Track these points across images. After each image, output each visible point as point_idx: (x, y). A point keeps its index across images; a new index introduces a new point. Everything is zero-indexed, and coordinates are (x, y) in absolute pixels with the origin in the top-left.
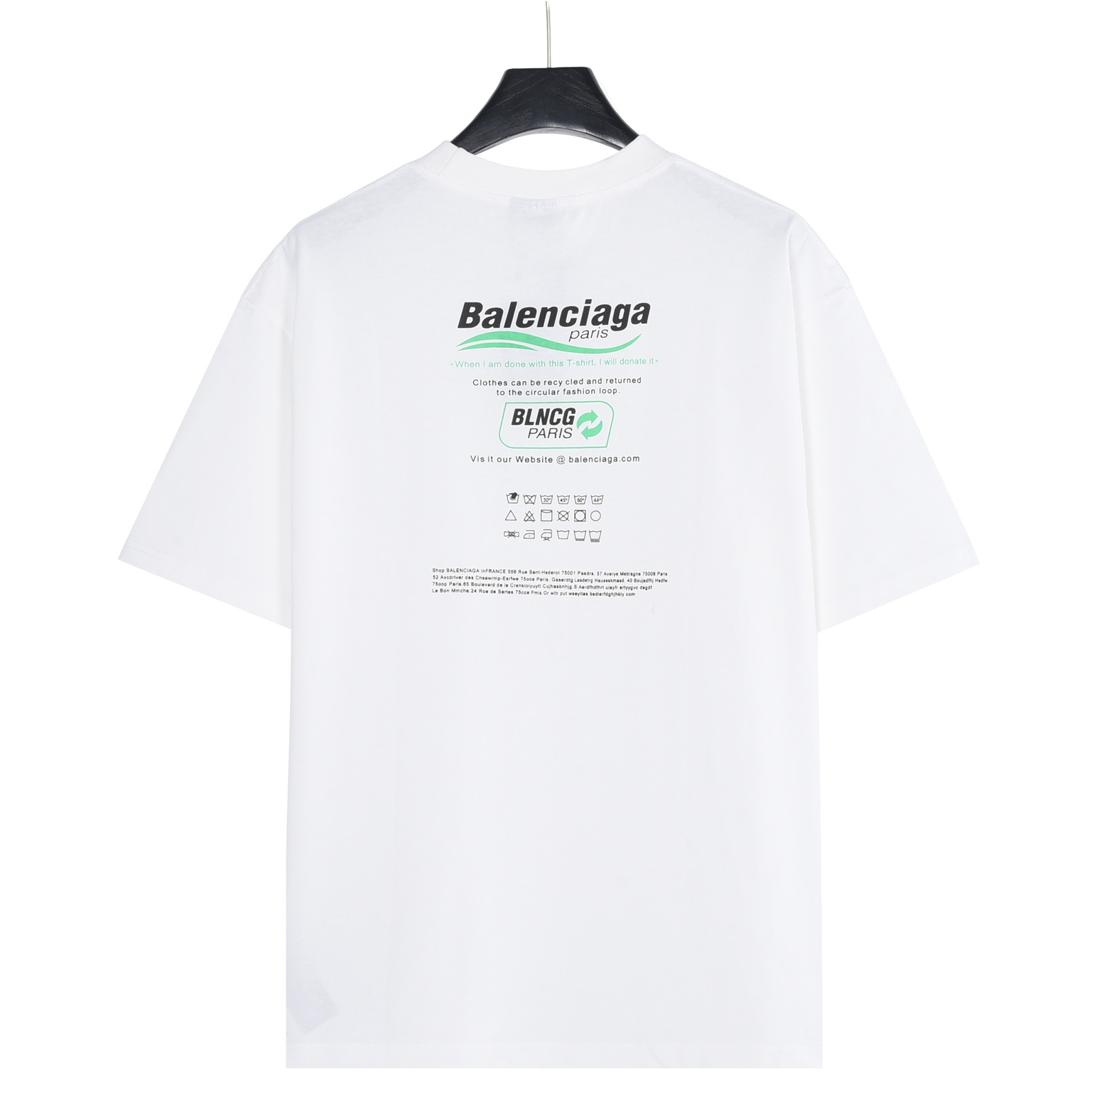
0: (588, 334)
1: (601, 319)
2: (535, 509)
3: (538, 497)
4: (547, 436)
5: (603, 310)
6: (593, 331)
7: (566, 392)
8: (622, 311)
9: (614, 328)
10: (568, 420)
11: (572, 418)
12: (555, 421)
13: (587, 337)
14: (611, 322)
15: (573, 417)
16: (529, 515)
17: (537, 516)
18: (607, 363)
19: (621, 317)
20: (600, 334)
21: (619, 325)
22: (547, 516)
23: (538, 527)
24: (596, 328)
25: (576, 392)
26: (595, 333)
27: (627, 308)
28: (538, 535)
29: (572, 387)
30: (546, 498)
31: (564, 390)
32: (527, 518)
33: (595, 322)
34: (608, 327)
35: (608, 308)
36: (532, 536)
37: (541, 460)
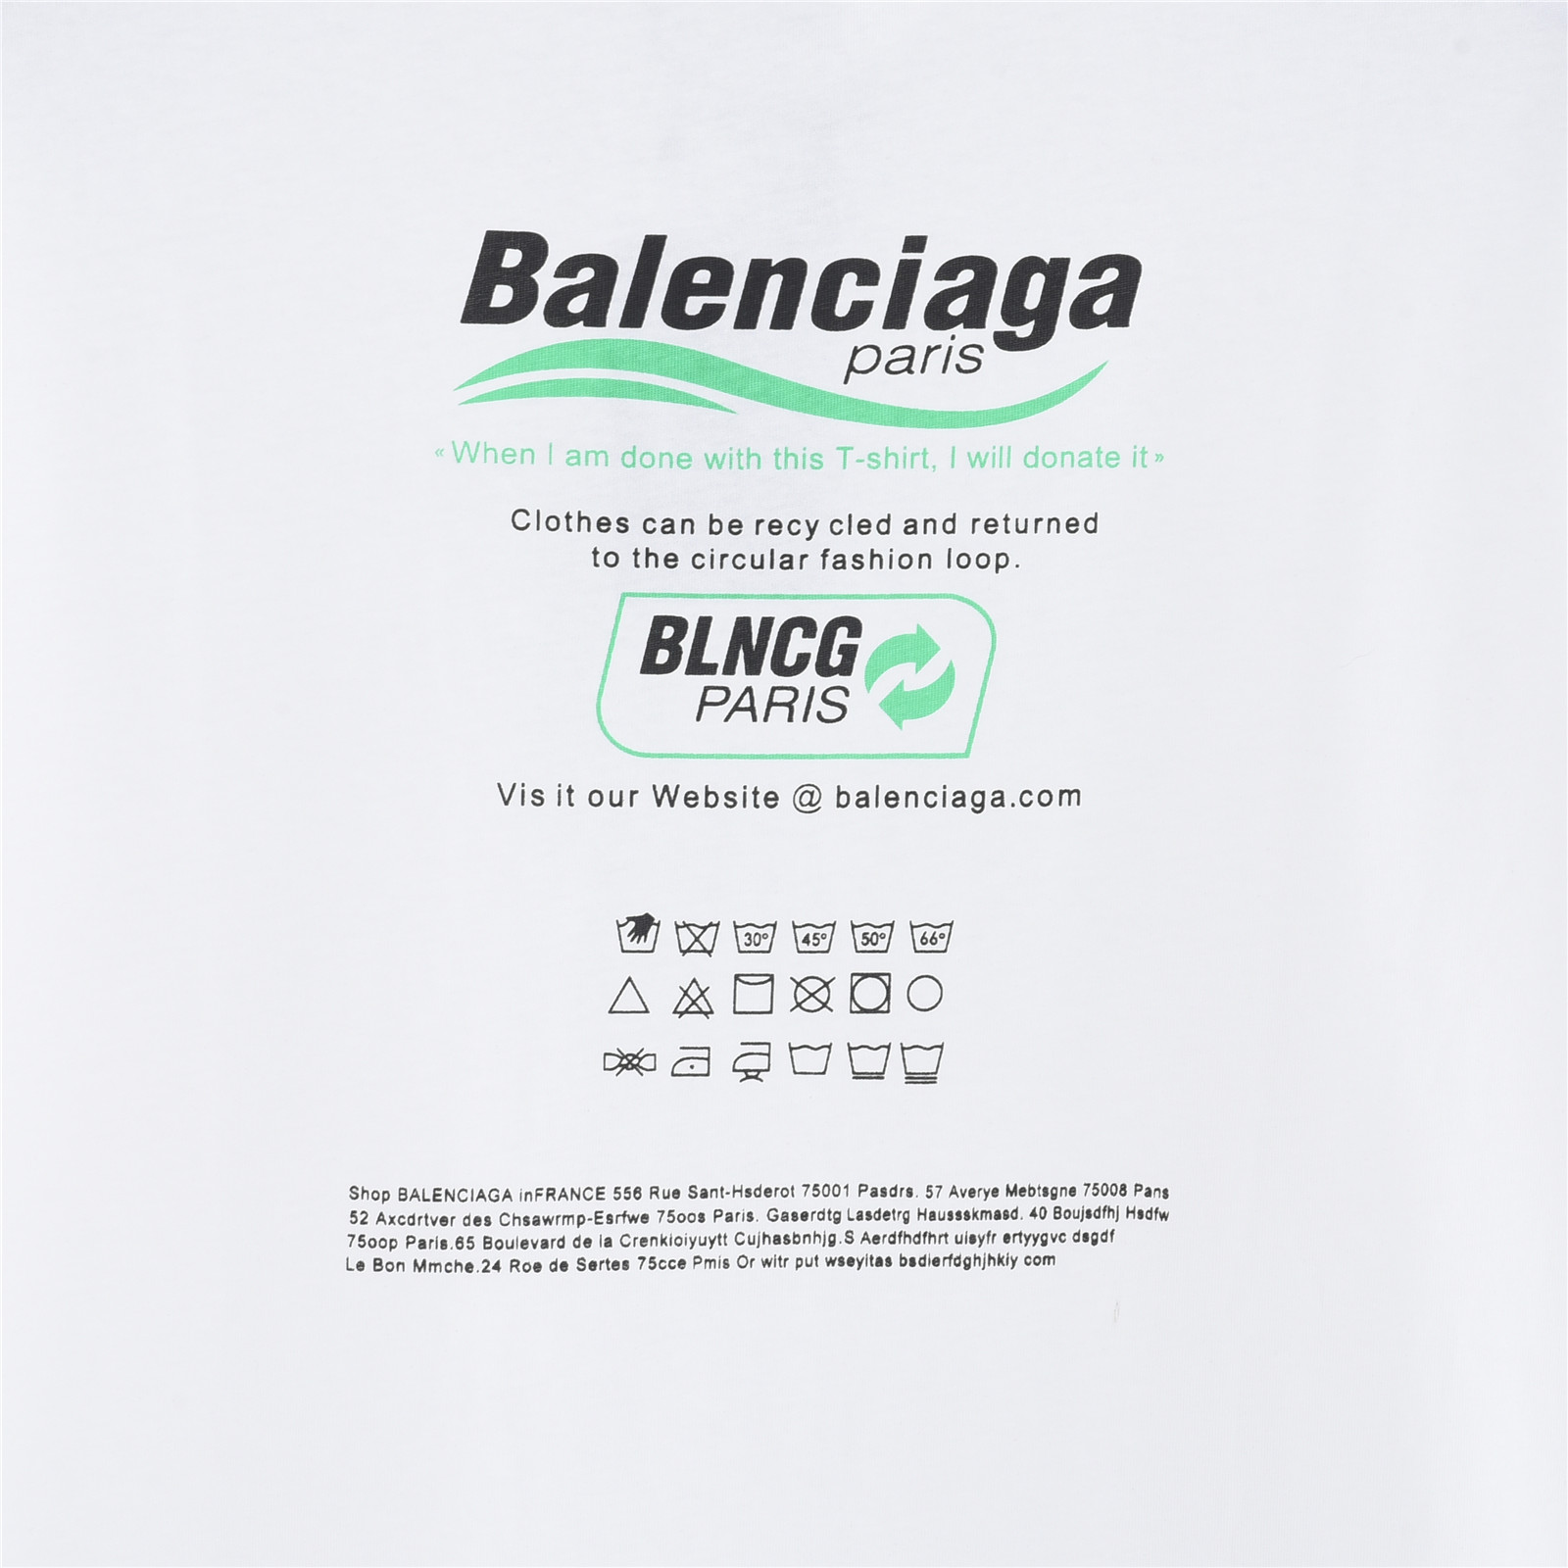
0: (911, 358)
1: (957, 307)
2: (716, 972)
3: (727, 930)
4: (761, 714)
5: (966, 276)
6: (930, 350)
7: (830, 560)
8: (1037, 282)
9: (1005, 341)
10: (835, 660)
11: (849, 652)
12: (790, 660)
13: (909, 370)
14: (995, 321)
15: (855, 647)
16: (694, 993)
17: (719, 997)
18: (977, 460)
19: (1032, 300)
20: (955, 358)
21: (1024, 331)
22: (754, 997)
23: (723, 1034)
24: (941, 337)
25: (866, 561)
26: (937, 358)
27: (1056, 271)
28: (721, 1062)
29: (851, 544)
30: (752, 930)
31: (824, 555)
32: (687, 1002)
33: (937, 316)
34: (984, 336)
35: (985, 268)
36: (701, 1067)
37: (739, 799)
